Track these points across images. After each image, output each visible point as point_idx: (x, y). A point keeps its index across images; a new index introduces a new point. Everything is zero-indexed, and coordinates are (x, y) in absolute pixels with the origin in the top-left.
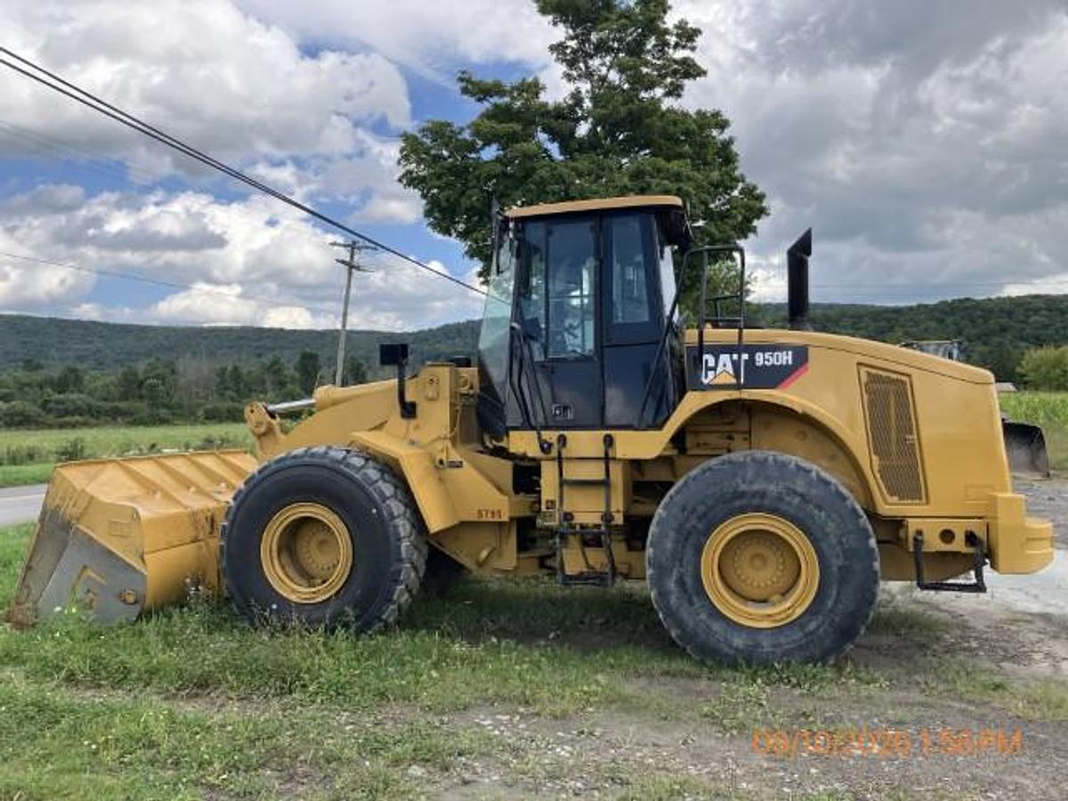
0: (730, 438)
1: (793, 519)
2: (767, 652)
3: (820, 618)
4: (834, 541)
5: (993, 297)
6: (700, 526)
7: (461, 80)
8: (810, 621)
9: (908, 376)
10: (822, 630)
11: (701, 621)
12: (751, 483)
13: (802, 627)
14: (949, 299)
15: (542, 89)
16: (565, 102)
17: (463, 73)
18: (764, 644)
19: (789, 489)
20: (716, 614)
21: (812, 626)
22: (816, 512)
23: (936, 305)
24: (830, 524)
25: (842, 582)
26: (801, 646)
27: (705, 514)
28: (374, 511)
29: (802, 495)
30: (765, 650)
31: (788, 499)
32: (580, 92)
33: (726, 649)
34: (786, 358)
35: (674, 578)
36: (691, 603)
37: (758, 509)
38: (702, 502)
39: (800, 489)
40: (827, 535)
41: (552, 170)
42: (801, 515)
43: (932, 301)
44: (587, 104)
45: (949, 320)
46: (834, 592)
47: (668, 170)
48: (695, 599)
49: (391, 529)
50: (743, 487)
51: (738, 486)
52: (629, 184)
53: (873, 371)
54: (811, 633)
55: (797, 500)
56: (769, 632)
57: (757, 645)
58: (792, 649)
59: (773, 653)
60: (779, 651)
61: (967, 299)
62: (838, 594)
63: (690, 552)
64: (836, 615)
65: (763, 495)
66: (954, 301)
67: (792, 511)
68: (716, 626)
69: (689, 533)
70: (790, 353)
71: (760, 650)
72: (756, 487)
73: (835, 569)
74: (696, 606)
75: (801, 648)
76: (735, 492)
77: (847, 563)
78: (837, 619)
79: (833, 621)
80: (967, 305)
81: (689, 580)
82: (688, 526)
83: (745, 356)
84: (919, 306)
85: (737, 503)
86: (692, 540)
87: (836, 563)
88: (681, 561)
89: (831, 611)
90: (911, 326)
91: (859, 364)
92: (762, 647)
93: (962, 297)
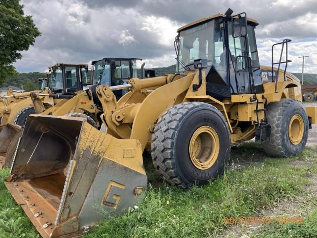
1: (301, 115)
4: (306, 120)
5: (45, 72)
14: (32, 72)
22: (304, 113)
23: (28, 74)
24: (306, 115)
37: (297, 113)
40: (305, 118)
43: (27, 73)
45: (33, 78)
61: (38, 73)
66: (34, 73)
67: (301, 113)
73: (306, 127)
80: (38, 74)
84: (23, 74)
87: (306, 125)
90: (21, 80)
93: (36, 72)
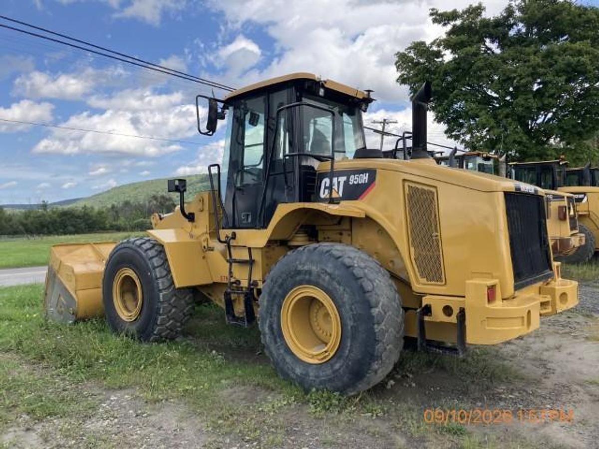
0: (341, 234)
1: (327, 291)
2: (312, 380)
3: (342, 361)
4: (348, 307)
6: (280, 292)
7: (432, 14)
8: (336, 362)
9: (435, 187)
10: (342, 369)
11: (281, 354)
12: (304, 265)
13: (332, 366)
15: (483, 10)
16: (502, 15)
17: (433, 10)
18: (311, 374)
19: (323, 270)
20: (288, 350)
21: (337, 366)
22: (338, 287)
24: (345, 295)
25: (353, 338)
26: (330, 379)
27: (282, 284)
28: (149, 274)
29: (330, 275)
30: (311, 378)
31: (323, 276)
32: (511, 7)
33: (292, 375)
34: (364, 178)
35: (267, 325)
36: (276, 343)
37: (309, 282)
38: (280, 277)
39: (329, 270)
40: (344, 303)
41: (485, 61)
42: (330, 288)
44: (518, 14)
46: (349, 345)
47: (571, 49)
48: (278, 340)
49: (155, 284)
50: (300, 268)
51: (297, 267)
52: (541, 63)
53: (413, 185)
54: (337, 370)
55: (327, 278)
56: (315, 366)
57: (307, 375)
58: (325, 380)
59: (314, 381)
60: (318, 381)
62: (351, 345)
63: (275, 308)
64: (350, 360)
65: (309, 272)
67: (325, 285)
68: (288, 359)
69: (275, 296)
70: (367, 175)
71: (307, 378)
72: (306, 268)
73: (349, 328)
74: (279, 344)
75: (330, 380)
76: (296, 270)
77: (355, 324)
78: (350, 363)
79: (348, 363)
81: (275, 326)
82: (274, 291)
83: (344, 178)
85: (298, 278)
86: (277, 301)
87: (350, 323)
88: (271, 314)
89: (347, 357)
91: (404, 180)
92: (309, 376)
